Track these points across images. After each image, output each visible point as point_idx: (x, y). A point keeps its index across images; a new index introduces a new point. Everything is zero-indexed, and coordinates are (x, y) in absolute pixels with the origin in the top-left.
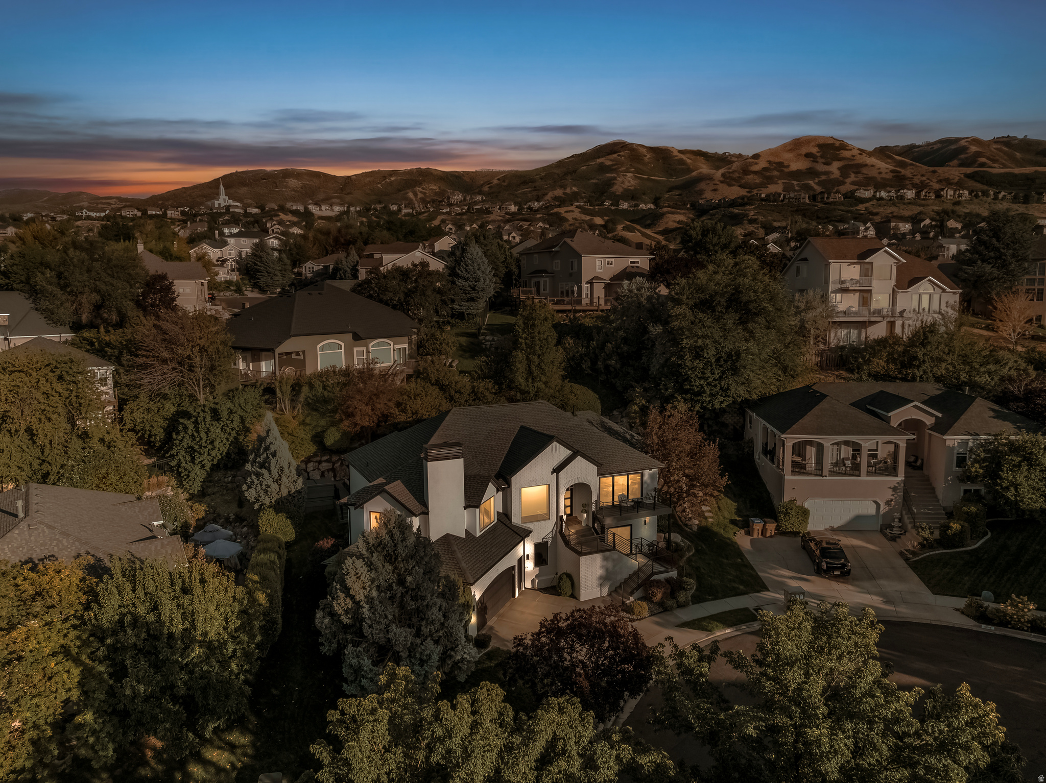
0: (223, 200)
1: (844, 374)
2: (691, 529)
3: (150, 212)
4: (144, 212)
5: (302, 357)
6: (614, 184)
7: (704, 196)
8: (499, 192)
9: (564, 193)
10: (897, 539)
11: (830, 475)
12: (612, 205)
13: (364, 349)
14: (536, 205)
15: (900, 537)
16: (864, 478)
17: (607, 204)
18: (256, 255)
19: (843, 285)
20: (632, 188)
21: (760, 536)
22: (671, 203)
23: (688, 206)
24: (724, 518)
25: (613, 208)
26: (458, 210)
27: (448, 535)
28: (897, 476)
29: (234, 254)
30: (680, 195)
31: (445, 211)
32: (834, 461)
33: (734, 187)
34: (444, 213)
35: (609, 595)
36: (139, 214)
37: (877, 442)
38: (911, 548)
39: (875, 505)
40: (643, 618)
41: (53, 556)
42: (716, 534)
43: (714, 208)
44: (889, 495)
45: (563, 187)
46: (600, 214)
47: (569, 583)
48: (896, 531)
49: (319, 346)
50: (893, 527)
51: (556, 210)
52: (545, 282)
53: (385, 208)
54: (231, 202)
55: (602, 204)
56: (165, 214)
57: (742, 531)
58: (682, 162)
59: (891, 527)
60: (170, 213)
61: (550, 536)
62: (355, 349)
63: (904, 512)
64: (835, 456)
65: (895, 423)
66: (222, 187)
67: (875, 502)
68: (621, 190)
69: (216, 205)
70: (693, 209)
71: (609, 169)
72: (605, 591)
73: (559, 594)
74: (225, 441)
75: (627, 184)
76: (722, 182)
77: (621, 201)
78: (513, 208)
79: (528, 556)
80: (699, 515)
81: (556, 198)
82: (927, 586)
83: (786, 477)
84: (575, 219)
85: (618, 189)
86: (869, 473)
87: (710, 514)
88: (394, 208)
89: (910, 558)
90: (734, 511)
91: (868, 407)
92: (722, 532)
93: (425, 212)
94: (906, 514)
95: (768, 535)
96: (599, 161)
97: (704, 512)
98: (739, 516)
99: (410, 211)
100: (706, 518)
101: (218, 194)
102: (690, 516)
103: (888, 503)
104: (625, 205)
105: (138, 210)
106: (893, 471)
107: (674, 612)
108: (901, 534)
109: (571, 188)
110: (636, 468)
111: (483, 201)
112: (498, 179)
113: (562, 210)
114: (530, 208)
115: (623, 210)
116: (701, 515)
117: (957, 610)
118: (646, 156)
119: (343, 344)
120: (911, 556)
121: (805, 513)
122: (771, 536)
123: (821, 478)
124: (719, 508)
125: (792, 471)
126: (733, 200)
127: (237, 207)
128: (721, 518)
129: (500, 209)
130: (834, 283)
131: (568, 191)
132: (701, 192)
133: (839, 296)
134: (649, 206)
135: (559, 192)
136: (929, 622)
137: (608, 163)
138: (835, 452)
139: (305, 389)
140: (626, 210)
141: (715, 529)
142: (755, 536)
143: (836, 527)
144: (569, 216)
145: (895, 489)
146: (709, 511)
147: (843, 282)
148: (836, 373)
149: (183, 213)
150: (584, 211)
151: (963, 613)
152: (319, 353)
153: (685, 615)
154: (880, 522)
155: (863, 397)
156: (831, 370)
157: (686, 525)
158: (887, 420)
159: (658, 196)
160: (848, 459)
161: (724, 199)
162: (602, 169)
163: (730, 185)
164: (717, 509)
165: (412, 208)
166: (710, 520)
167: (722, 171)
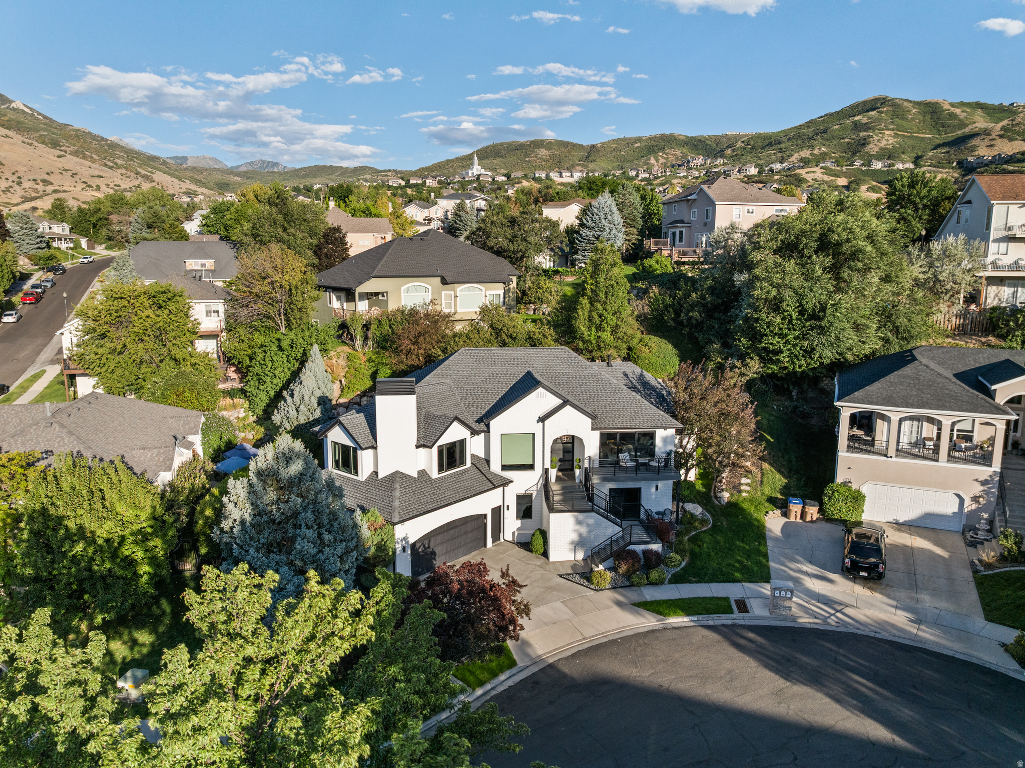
0: (476, 169)
1: (992, 339)
2: (719, 502)
3: (412, 182)
4: (408, 181)
5: (385, 298)
6: (869, 143)
7: (976, 153)
8: (742, 155)
9: (811, 154)
10: (979, 546)
11: (897, 456)
12: (863, 165)
13: (452, 293)
14: (778, 166)
15: (982, 543)
16: (943, 462)
17: (858, 164)
18: (456, 214)
19: (1010, 233)
20: (890, 147)
21: (798, 520)
22: (934, 162)
23: (955, 164)
24: (763, 494)
25: (863, 168)
26: (696, 173)
27: (397, 472)
28: (991, 466)
29: (440, 214)
30: (947, 152)
31: (682, 175)
32: (914, 440)
33: (1016, 142)
34: (680, 177)
35: (584, 560)
36: (403, 183)
37: (974, 420)
38: (985, 558)
39: (957, 500)
40: (602, 590)
41: (51, 451)
42: (742, 510)
43: (987, 165)
44: (978, 489)
45: (812, 147)
46: (845, 175)
47: (541, 541)
48: (981, 535)
49: (403, 288)
50: (979, 529)
51: (798, 171)
52: (681, 233)
53: (624, 173)
54: (483, 171)
55: (852, 164)
56: (425, 183)
57: (778, 512)
58: (952, 116)
59: (975, 530)
60: (429, 182)
61: (535, 488)
62: (443, 293)
63: (997, 513)
64: (914, 434)
65: (1001, 399)
66: (476, 158)
67: (958, 495)
68: (876, 149)
69: (470, 174)
70: (960, 168)
71: (866, 127)
72: (580, 556)
73: (531, 551)
74: (286, 370)
75: (883, 143)
76: (1001, 136)
77: (874, 161)
78: (753, 171)
79: (508, 507)
80: (734, 487)
81: (802, 160)
82: (984, 609)
83: (840, 454)
84: (815, 180)
85: (873, 148)
86: (951, 458)
87: (748, 488)
88: (633, 173)
89: (980, 571)
90: (779, 487)
91: (980, 378)
92: (752, 509)
93: (662, 176)
94: (999, 515)
95: (808, 519)
96: (857, 118)
97: (742, 484)
98: (782, 494)
99: (647, 175)
100: (740, 491)
101: (472, 164)
102: (724, 487)
103: (975, 499)
104: (878, 165)
105: (403, 179)
106: (986, 459)
107: (642, 588)
108: (987, 540)
109: (820, 149)
110: (645, 425)
111: (724, 164)
112: (743, 142)
113: (802, 172)
114: (771, 170)
115: (875, 171)
116: (737, 488)
117: (1003, 645)
118: (909, 111)
119: (430, 288)
120: (982, 568)
121: (858, 498)
122: (812, 522)
123: (885, 458)
124: (762, 482)
125: (848, 446)
126: (1011, 156)
127: (487, 176)
128: (759, 493)
129: (739, 171)
130: (997, 230)
131: (816, 152)
132: (973, 149)
133: (1003, 246)
134: (907, 165)
135: (806, 153)
136: (951, 654)
137: (865, 120)
138: (915, 429)
139: (373, 327)
140: (880, 171)
141: (745, 506)
142: (792, 519)
143: (901, 521)
144: (809, 177)
145: (984, 483)
146: (748, 485)
147: (1010, 229)
148: (983, 339)
149: (439, 182)
150: (828, 171)
151: (1006, 650)
152: (403, 294)
153: (651, 594)
154: (964, 522)
155: (978, 365)
156: (978, 336)
157: (716, 497)
158: (991, 395)
159: (920, 154)
160: (931, 439)
161: (1000, 155)
162: (857, 127)
163: (1011, 139)
164: (759, 483)
165: (650, 173)
166: (744, 494)
167: (1000, 124)
